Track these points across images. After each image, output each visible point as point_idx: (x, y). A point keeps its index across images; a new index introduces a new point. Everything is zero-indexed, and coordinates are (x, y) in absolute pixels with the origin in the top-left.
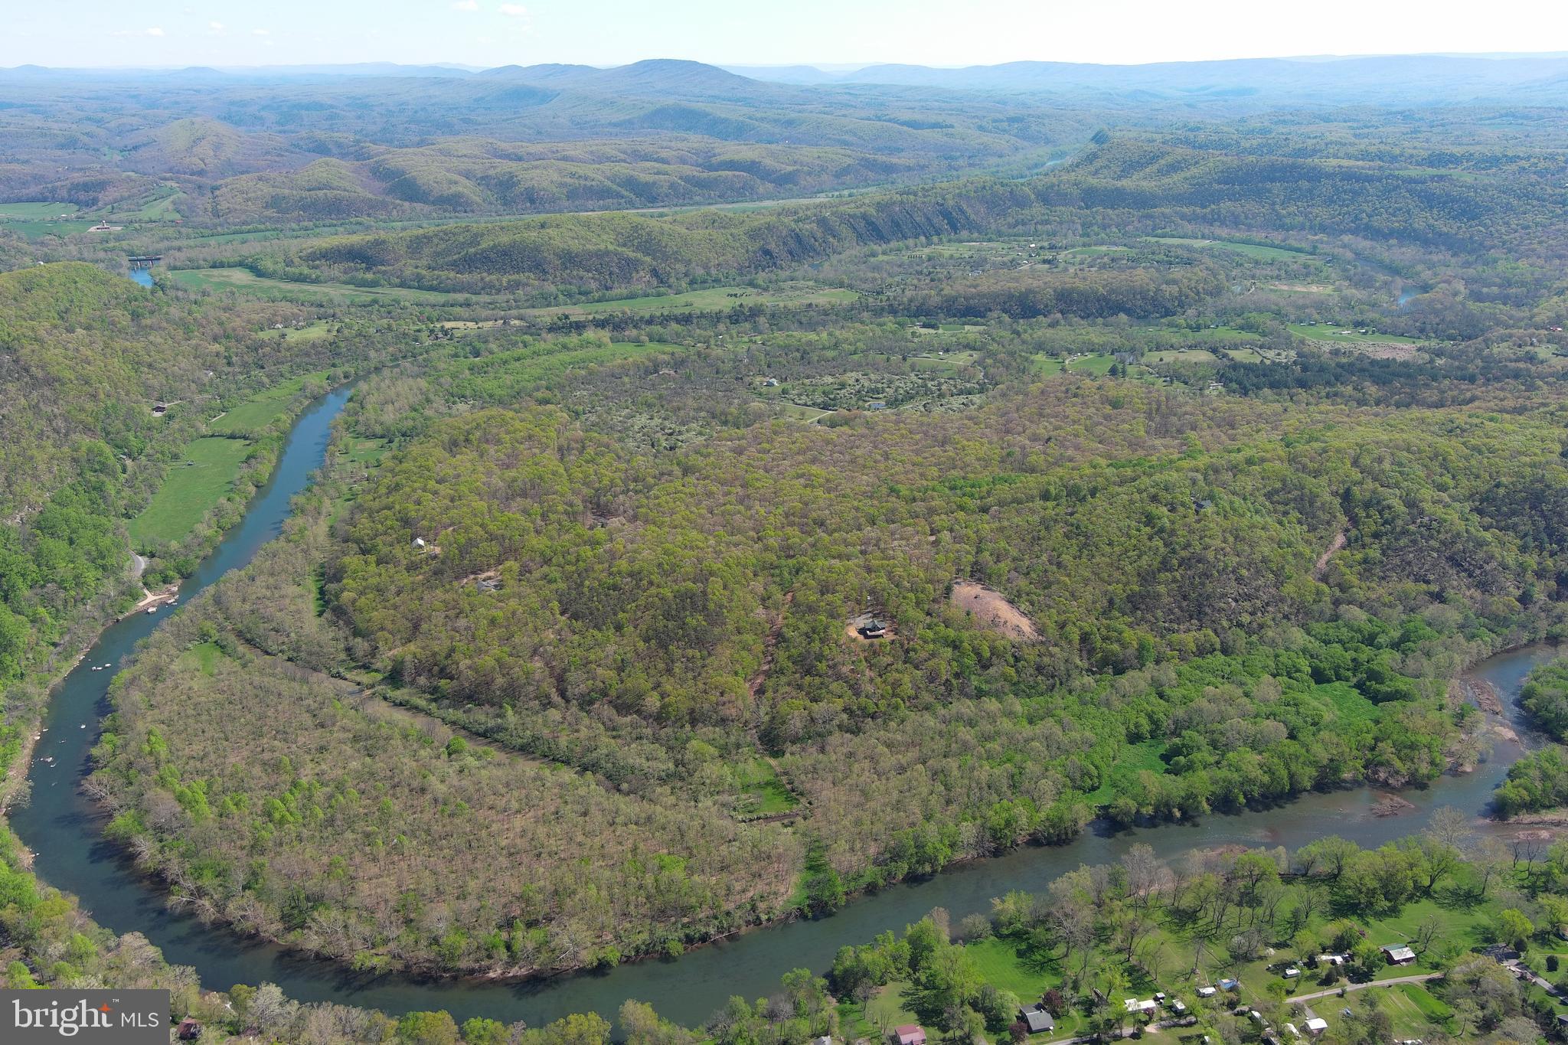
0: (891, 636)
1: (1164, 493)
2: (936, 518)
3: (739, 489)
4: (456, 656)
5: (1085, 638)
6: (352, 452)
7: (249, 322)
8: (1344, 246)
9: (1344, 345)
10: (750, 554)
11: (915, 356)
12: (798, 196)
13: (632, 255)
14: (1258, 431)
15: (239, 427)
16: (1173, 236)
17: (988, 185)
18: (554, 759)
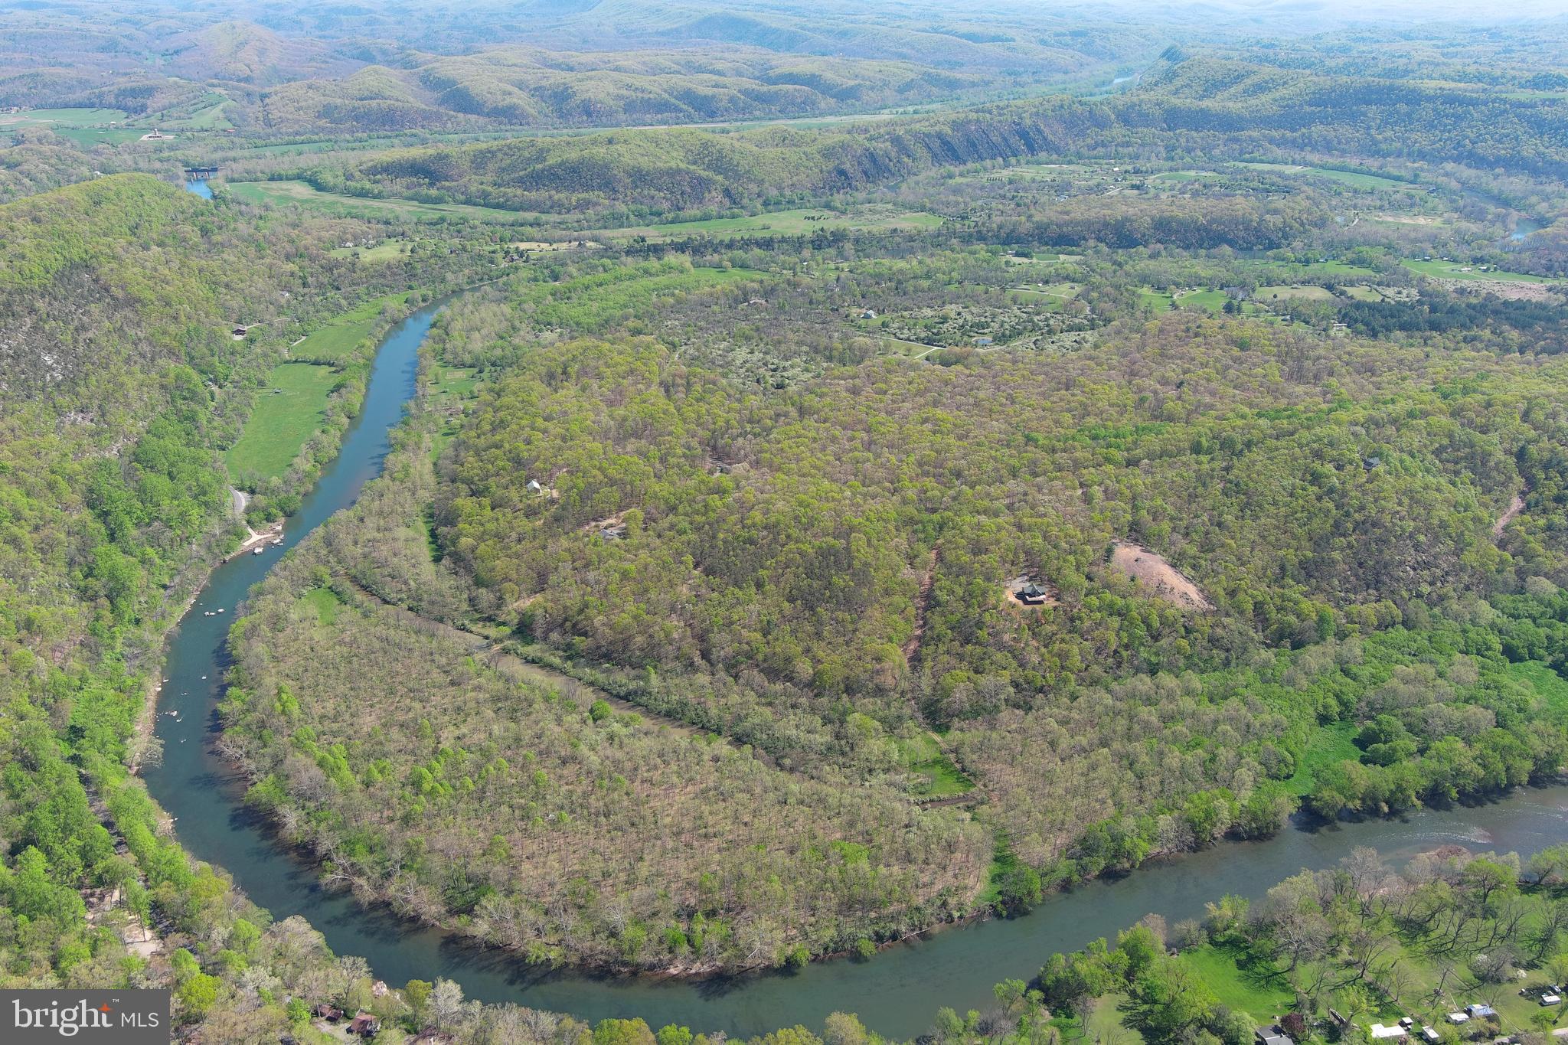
0: (1051, 603)
1: (1329, 449)
2: (1084, 471)
3: (864, 435)
4: (591, 612)
5: (1258, 607)
6: (442, 382)
7: (320, 239)
8: (1447, 175)
9: (1465, 283)
10: (890, 507)
11: (1013, 287)
12: (861, 112)
13: (704, 174)
14: (1404, 379)
15: (323, 353)
16: (1262, 162)
17: (1066, 103)
18: (705, 727)
